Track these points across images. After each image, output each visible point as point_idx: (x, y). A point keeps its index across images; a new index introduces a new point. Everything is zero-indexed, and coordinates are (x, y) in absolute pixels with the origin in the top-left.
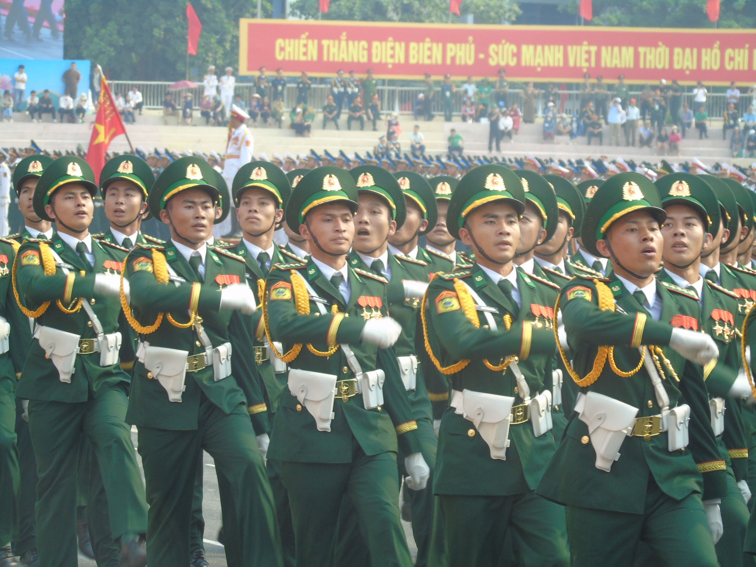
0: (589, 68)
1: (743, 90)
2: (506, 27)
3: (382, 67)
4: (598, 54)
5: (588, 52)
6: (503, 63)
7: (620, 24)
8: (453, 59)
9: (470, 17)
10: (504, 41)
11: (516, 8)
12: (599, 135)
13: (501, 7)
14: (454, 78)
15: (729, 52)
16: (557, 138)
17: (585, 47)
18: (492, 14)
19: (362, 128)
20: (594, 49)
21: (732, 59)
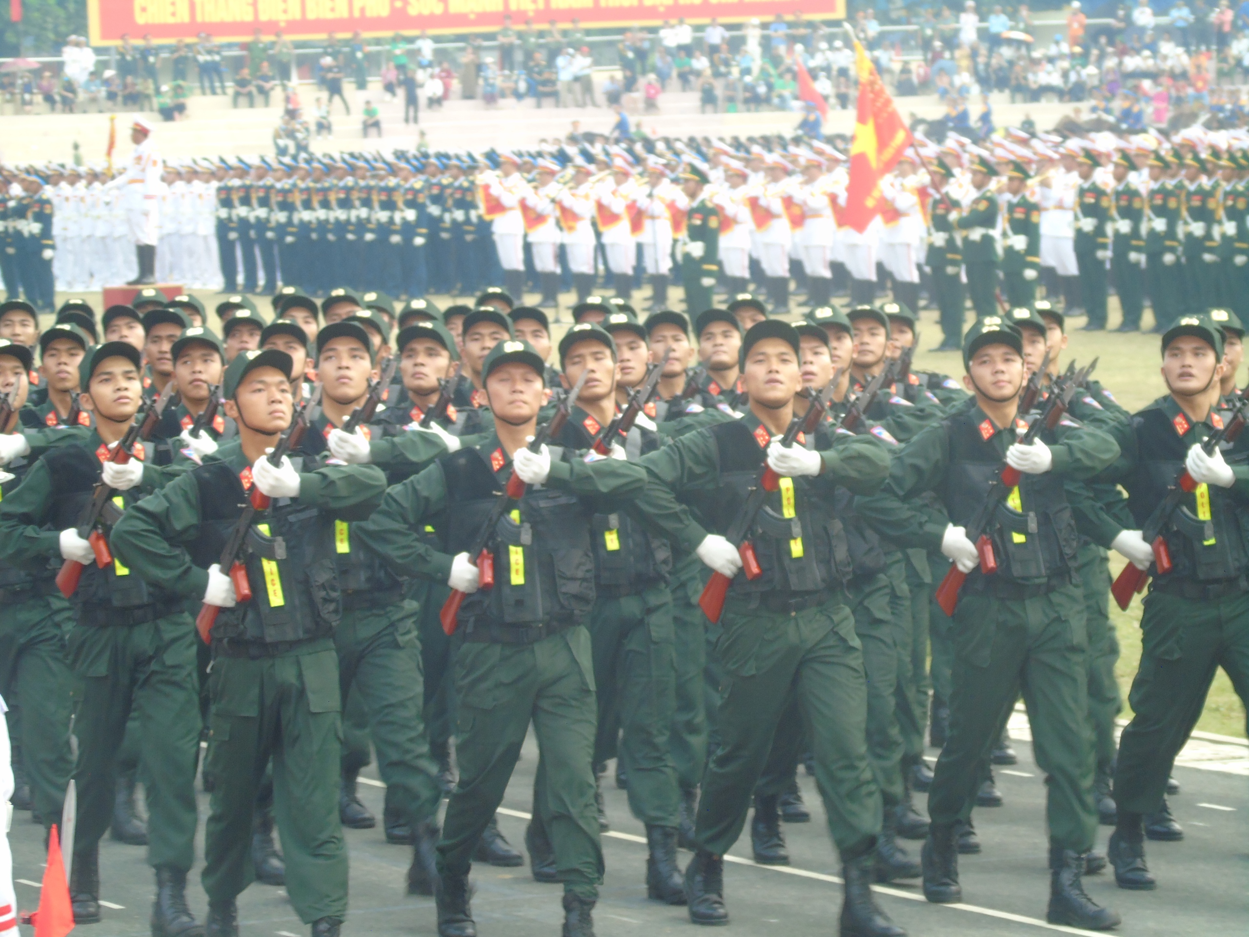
0: (537, 12)
1: (729, 27)
3: (272, 27)
6: (426, 12)
8: (363, 10)
12: (554, 94)
14: (366, 35)
16: (502, 102)
19: (252, 105)
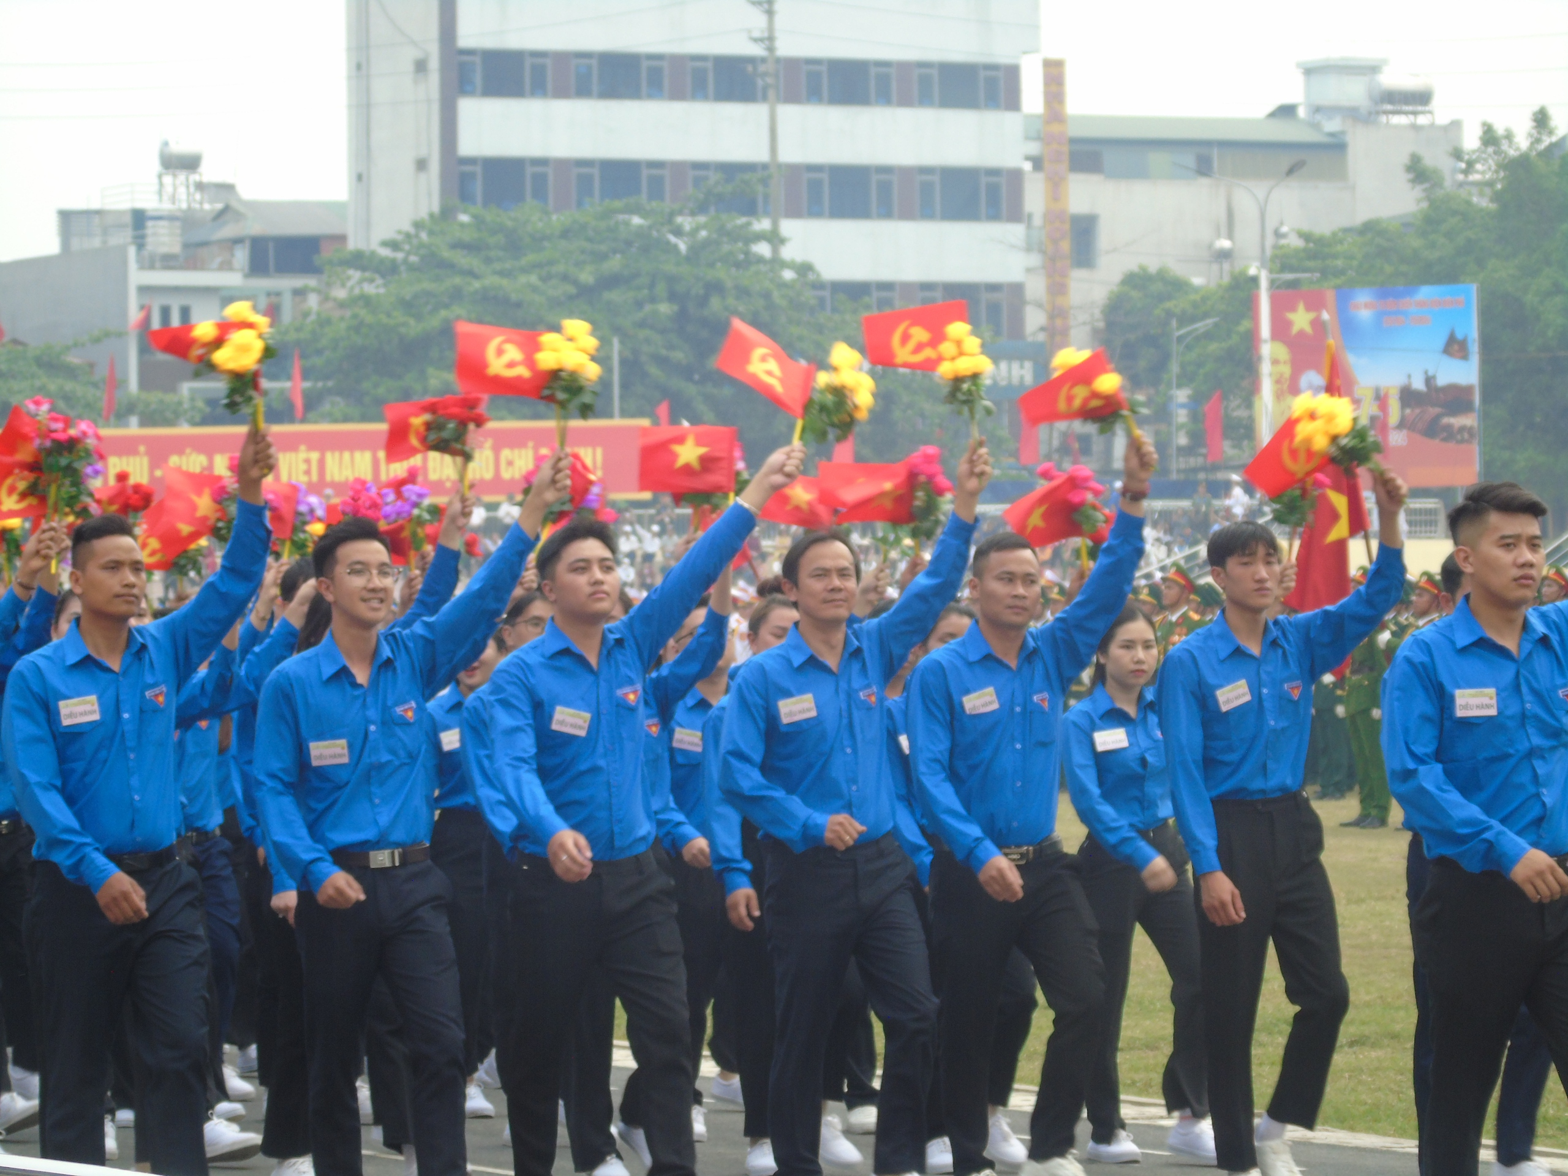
2: (184, 429)
4: (322, 463)
5: (308, 461)
7: (346, 419)
9: (134, 420)
10: (188, 451)
11: (200, 404)
13: (180, 403)
15: (506, 453)
17: (303, 454)
18: (169, 415)
20: (315, 456)
21: (510, 463)
